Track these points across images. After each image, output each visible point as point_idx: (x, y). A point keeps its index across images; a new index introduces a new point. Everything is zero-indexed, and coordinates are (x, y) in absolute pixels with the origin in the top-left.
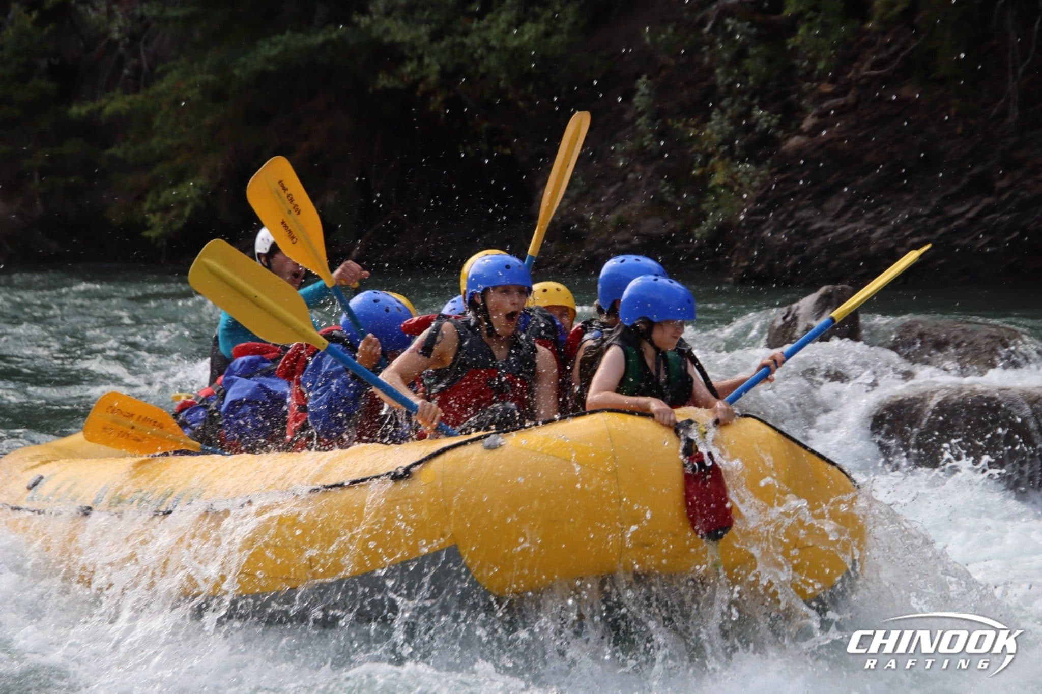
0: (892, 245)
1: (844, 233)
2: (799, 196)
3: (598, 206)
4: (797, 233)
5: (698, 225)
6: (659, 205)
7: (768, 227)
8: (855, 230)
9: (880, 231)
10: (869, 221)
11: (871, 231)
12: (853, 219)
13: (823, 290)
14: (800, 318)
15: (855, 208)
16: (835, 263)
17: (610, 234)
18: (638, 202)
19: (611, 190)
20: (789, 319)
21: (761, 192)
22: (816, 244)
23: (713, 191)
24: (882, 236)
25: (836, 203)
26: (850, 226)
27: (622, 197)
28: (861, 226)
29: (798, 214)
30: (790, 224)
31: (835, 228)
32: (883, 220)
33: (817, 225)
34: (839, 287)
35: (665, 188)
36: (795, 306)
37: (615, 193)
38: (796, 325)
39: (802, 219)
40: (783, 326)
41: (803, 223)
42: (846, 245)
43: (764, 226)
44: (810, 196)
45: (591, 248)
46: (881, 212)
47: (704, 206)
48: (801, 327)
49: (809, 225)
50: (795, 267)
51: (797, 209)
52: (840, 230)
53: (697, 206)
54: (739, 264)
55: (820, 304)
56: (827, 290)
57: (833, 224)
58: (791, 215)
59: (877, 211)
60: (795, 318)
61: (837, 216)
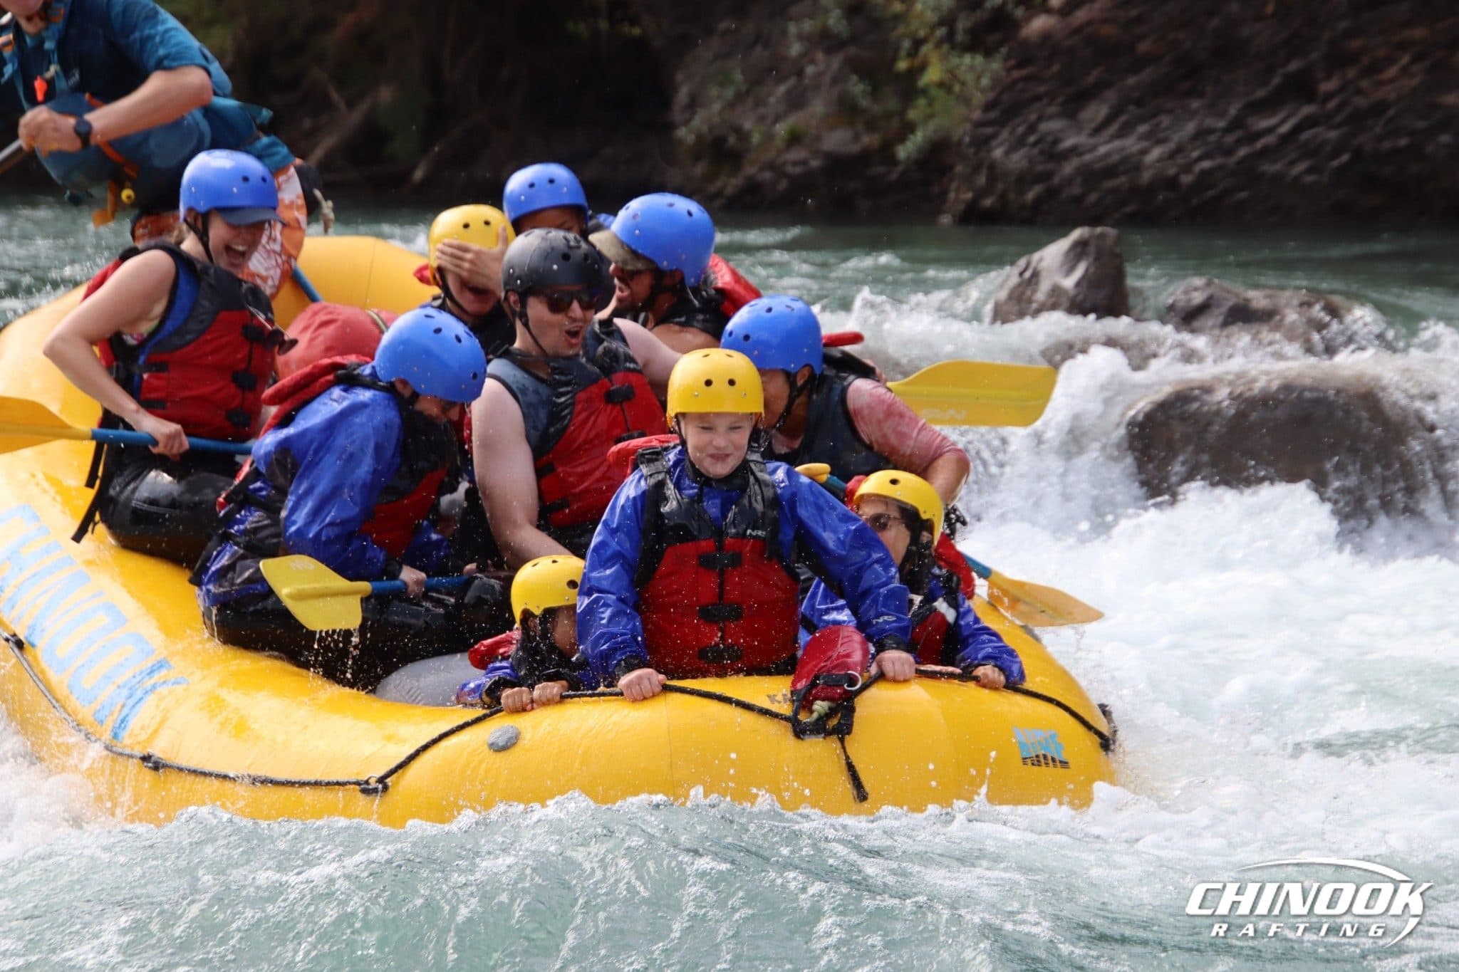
0: (1172, 171)
1: (1108, 155)
2: (1045, 101)
3: (761, 110)
4: (1042, 153)
5: (902, 139)
6: (847, 111)
7: (1001, 144)
8: (1123, 149)
9: (1156, 153)
10: (1143, 137)
11: (1144, 152)
12: (1120, 135)
13: (1076, 234)
14: (1043, 275)
15: (1123, 118)
16: (1093, 197)
17: (779, 153)
18: (818, 107)
19: (782, 89)
20: (1027, 274)
21: (991, 96)
22: (1068, 168)
23: (924, 92)
24: (1160, 160)
25: (1097, 111)
26: (1117, 144)
27: (796, 102)
28: (1130, 144)
29: (1045, 127)
30: (1032, 139)
31: (1094, 148)
32: (1161, 135)
33: (1068, 143)
34: (1099, 230)
35: (857, 88)
36: (1036, 256)
37: (788, 92)
38: (1037, 283)
39: (1048, 134)
40: (1019, 285)
41: (1050, 138)
42: (1110, 171)
43: (994, 143)
44: (1060, 100)
45: (750, 170)
46: (1157, 125)
47: (912, 114)
48: (1045, 286)
49: (1056, 142)
50: (1038, 201)
51: (1041, 119)
52: (1103, 150)
53: (902, 113)
54: (959, 196)
55: (1072, 255)
56: (1081, 236)
57: (1092, 141)
58: (1032, 129)
59: (1154, 122)
60: (1036, 274)
61: (1097, 131)
